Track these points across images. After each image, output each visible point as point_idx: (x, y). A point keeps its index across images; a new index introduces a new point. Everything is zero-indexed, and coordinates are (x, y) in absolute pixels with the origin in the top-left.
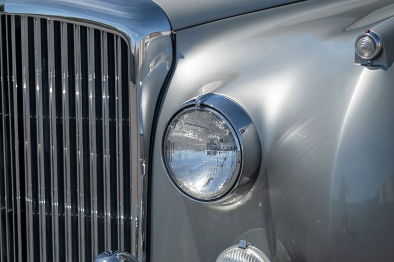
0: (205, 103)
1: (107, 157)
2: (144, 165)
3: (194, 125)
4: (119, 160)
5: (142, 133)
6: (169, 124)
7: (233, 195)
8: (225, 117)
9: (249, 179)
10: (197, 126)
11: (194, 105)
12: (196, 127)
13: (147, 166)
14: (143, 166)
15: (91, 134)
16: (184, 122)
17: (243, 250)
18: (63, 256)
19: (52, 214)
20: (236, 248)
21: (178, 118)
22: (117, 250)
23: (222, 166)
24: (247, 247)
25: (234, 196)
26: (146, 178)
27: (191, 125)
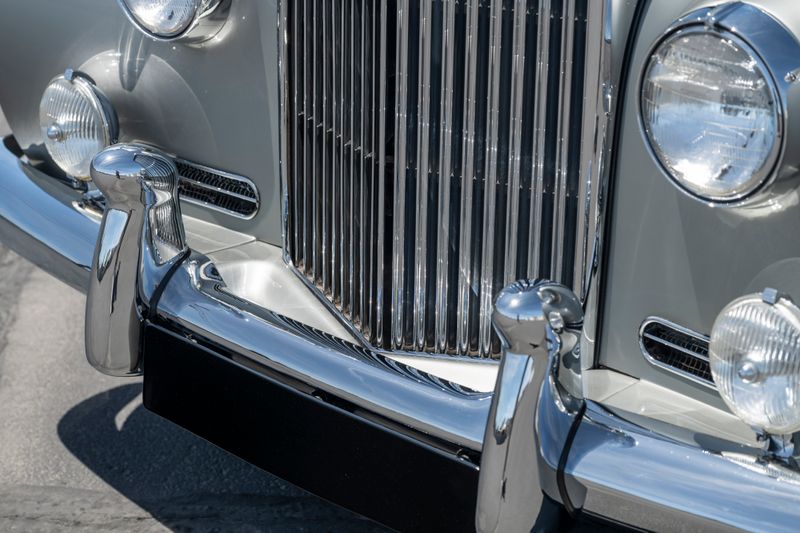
0: (724, 23)
1: (542, 66)
2: (609, 97)
3: (700, 61)
4: (564, 75)
5: (609, 37)
6: (653, 52)
7: (767, 194)
8: (754, 50)
9: (796, 170)
10: (705, 62)
11: (702, 24)
12: (704, 65)
13: (616, 98)
14: (608, 100)
15: (517, 19)
16: (682, 55)
17: (768, 306)
18: (454, 249)
19: (440, 173)
20: (756, 299)
21: (672, 42)
22: (549, 278)
23: (745, 146)
24: (777, 301)
25: (770, 197)
26: (612, 120)
27: (695, 60)
